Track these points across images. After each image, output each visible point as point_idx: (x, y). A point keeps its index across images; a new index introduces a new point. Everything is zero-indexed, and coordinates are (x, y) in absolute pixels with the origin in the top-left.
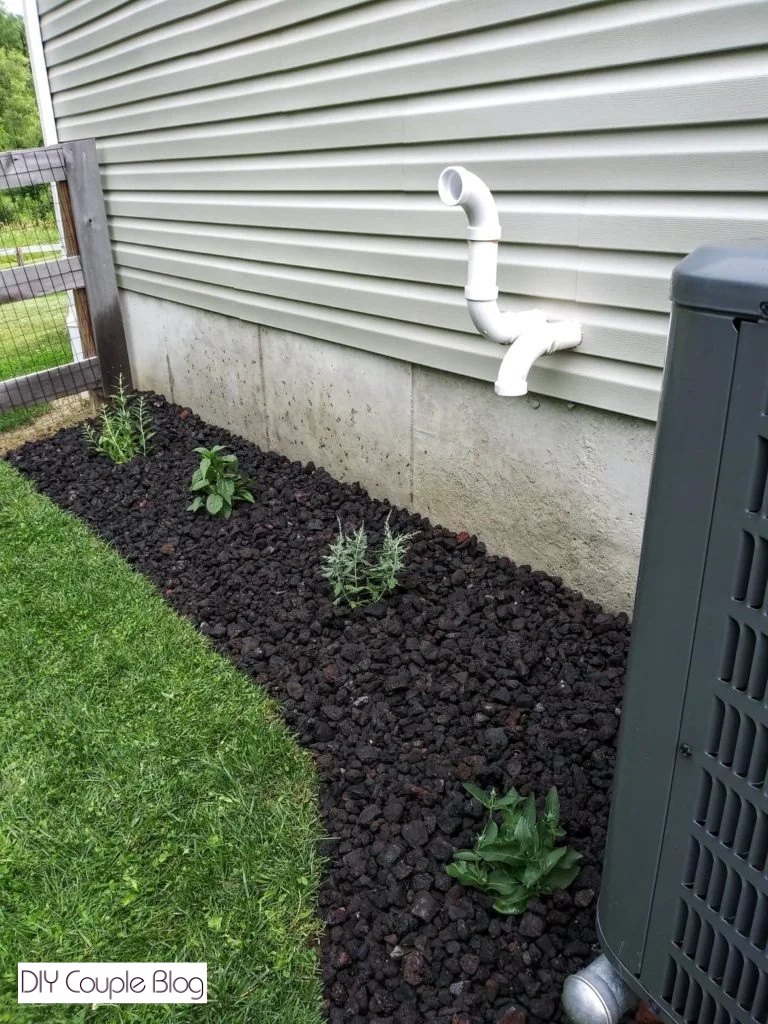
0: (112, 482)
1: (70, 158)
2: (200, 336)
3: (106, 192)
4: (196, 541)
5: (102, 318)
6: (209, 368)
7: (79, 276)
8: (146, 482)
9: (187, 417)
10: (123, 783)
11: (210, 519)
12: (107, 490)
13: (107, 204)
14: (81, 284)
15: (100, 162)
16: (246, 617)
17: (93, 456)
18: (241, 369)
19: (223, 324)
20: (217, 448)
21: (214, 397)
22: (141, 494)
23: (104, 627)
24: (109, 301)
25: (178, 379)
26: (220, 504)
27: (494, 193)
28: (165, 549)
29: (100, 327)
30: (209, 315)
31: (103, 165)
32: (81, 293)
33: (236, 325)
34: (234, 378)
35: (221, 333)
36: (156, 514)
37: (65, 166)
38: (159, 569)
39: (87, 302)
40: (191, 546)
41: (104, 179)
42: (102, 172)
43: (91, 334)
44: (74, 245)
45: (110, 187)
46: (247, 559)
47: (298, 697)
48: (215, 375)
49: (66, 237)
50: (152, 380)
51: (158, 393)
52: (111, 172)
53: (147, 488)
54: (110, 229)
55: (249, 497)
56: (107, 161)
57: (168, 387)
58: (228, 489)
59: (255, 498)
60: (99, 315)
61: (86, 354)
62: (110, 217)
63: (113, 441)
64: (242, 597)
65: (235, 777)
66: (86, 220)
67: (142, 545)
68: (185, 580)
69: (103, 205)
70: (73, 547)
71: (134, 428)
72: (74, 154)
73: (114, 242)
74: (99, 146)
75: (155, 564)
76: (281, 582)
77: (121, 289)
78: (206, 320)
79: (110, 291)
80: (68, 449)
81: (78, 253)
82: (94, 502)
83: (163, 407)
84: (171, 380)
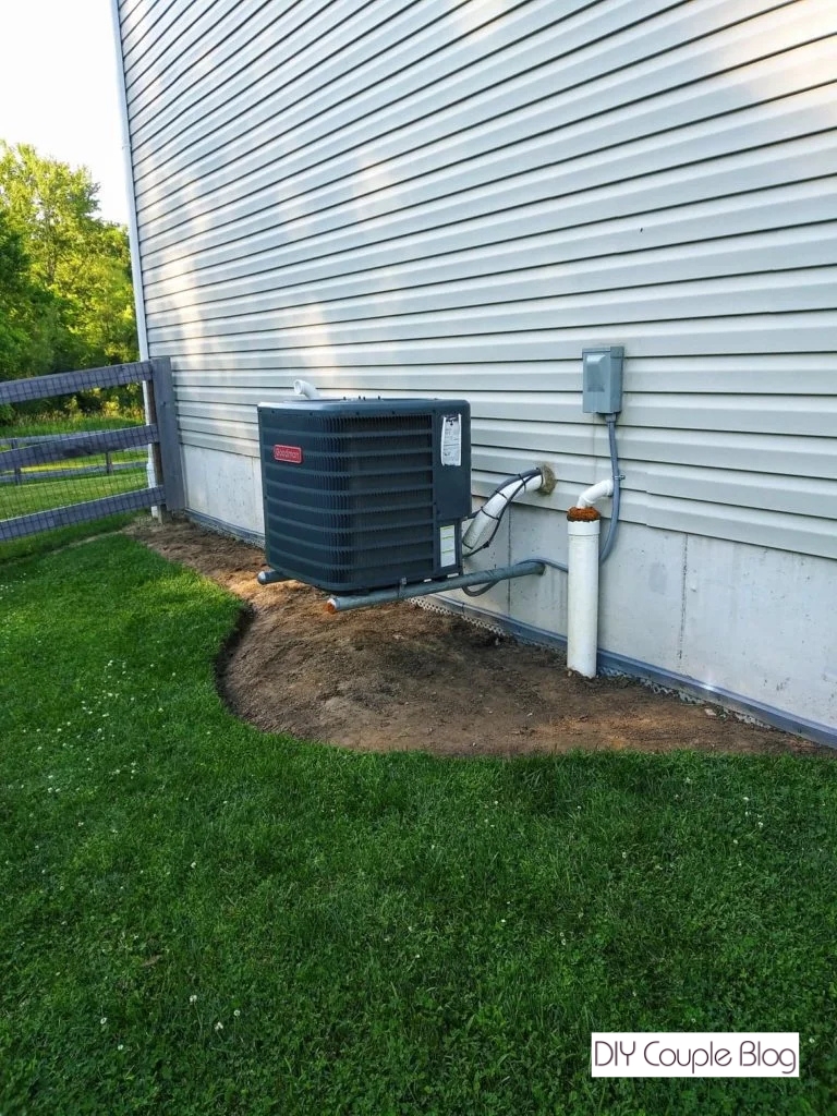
1: (155, 368)
6: (228, 485)
7: (155, 435)
13: (175, 393)
14: (156, 441)
18: (243, 484)
21: (230, 503)
30: (228, 454)
32: (156, 444)
34: (240, 489)
37: (152, 372)
39: (159, 451)
43: (160, 471)
44: (154, 419)
48: (231, 489)
54: (176, 407)
56: (177, 369)
62: (176, 401)
66: (162, 402)
69: (172, 393)
72: (158, 366)
74: (172, 360)
81: (157, 422)
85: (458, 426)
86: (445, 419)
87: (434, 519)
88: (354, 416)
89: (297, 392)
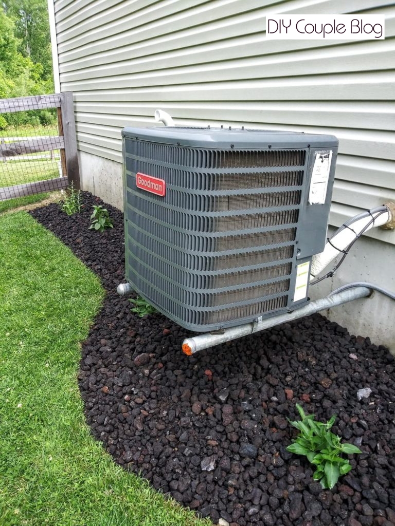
0: (65, 221)
1: (62, 99)
2: (104, 169)
3: (76, 112)
4: (89, 238)
5: (70, 162)
6: (106, 181)
7: (62, 144)
8: (77, 220)
9: (98, 200)
10: (47, 295)
11: (96, 232)
12: (63, 223)
13: (75, 117)
14: (63, 147)
15: (74, 100)
16: (99, 260)
17: (61, 212)
18: (116, 181)
19: (111, 163)
20: (100, 206)
21: (107, 192)
22: (74, 225)
23: (51, 260)
24: (74, 155)
25: (96, 186)
26: (100, 227)
27: (172, 118)
28: (78, 241)
29: (69, 164)
30: (107, 160)
31: (75, 102)
32: (63, 150)
33: (115, 163)
34: (114, 184)
35: (111, 167)
36: (78, 230)
37: (61, 101)
38: (75, 247)
39: (65, 154)
40: (87, 239)
41: (75, 107)
42: (74, 104)
43: (66, 167)
44: (62, 133)
45: (77, 111)
46: (104, 244)
47: (107, 278)
48: (108, 184)
49: (59, 129)
50: (88, 187)
51: (89, 192)
52: (78, 105)
53: (77, 223)
54: (76, 126)
55: (112, 226)
56: (77, 100)
57: (93, 189)
58: (103, 221)
59: (114, 227)
60: (69, 160)
61: (63, 175)
62: (76, 122)
63: (68, 206)
64: (100, 254)
65: (80, 294)
66: (67, 122)
67: (71, 240)
68: (82, 250)
69: (74, 117)
70: (46, 239)
71: (76, 202)
72: (64, 97)
73: (77, 132)
74: (74, 94)
75: (74, 246)
76: (113, 250)
77: (79, 150)
78: (106, 162)
79: (75, 151)
80: (51, 210)
81: (63, 135)
82: (58, 227)
83: (90, 197)
84: (94, 186)
85: (327, 162)
86: (318, 155)
87: (294, 257)
88: (228, 149)
89: (156, 120)
